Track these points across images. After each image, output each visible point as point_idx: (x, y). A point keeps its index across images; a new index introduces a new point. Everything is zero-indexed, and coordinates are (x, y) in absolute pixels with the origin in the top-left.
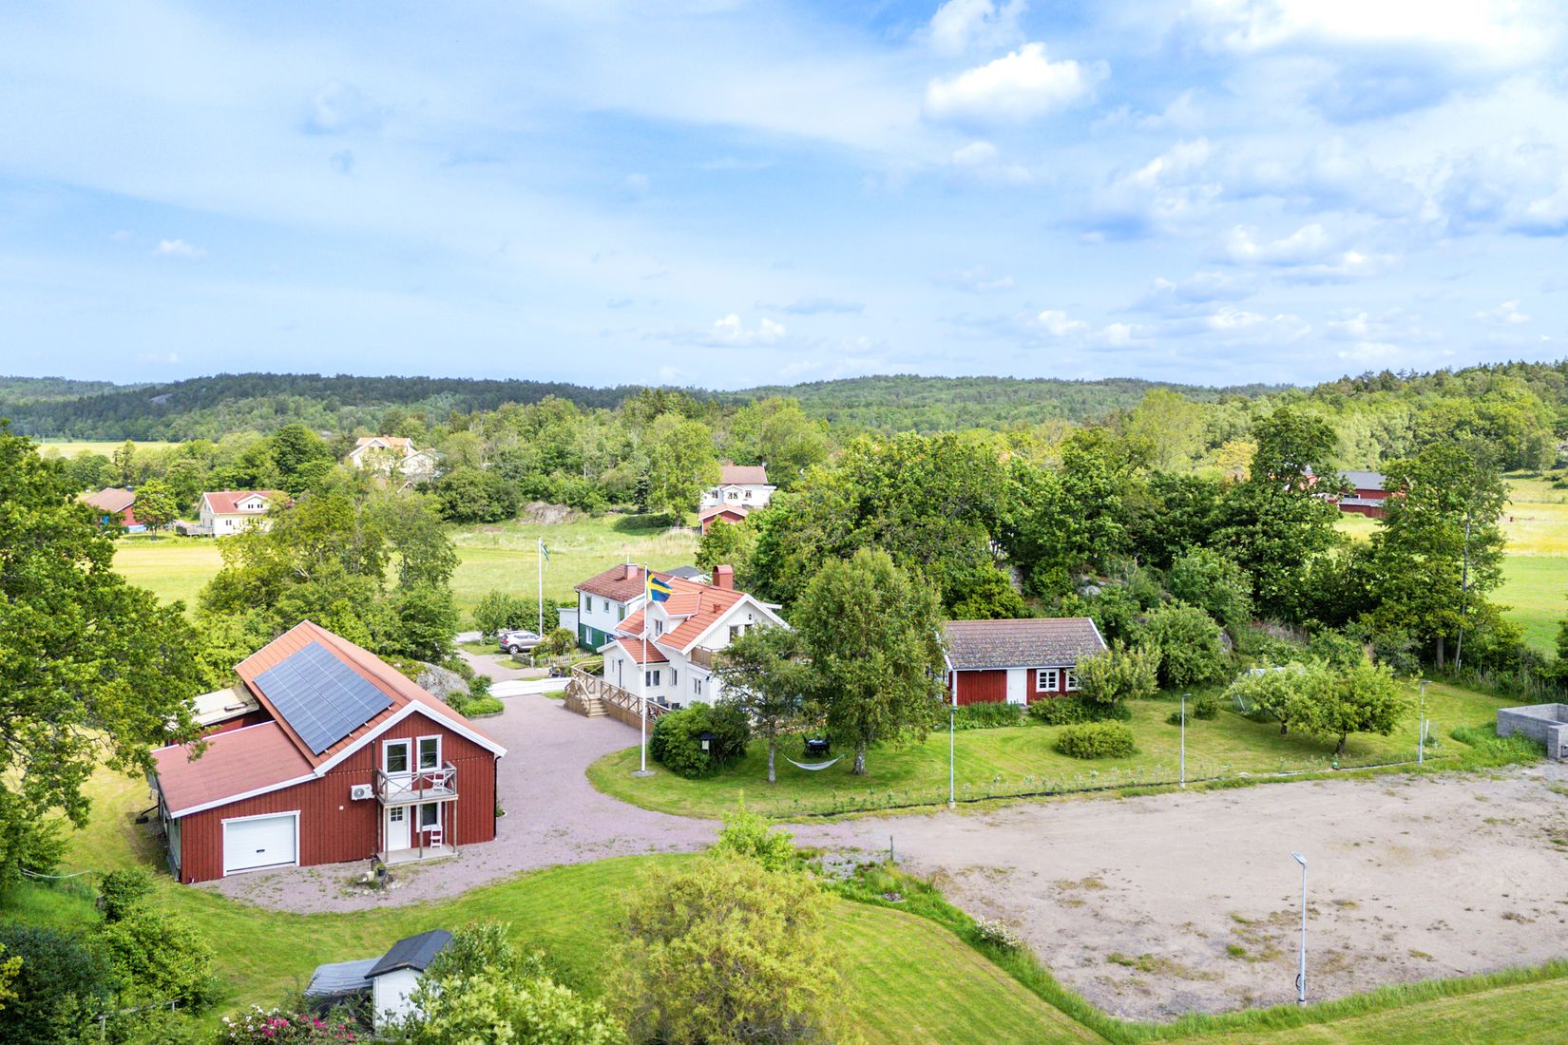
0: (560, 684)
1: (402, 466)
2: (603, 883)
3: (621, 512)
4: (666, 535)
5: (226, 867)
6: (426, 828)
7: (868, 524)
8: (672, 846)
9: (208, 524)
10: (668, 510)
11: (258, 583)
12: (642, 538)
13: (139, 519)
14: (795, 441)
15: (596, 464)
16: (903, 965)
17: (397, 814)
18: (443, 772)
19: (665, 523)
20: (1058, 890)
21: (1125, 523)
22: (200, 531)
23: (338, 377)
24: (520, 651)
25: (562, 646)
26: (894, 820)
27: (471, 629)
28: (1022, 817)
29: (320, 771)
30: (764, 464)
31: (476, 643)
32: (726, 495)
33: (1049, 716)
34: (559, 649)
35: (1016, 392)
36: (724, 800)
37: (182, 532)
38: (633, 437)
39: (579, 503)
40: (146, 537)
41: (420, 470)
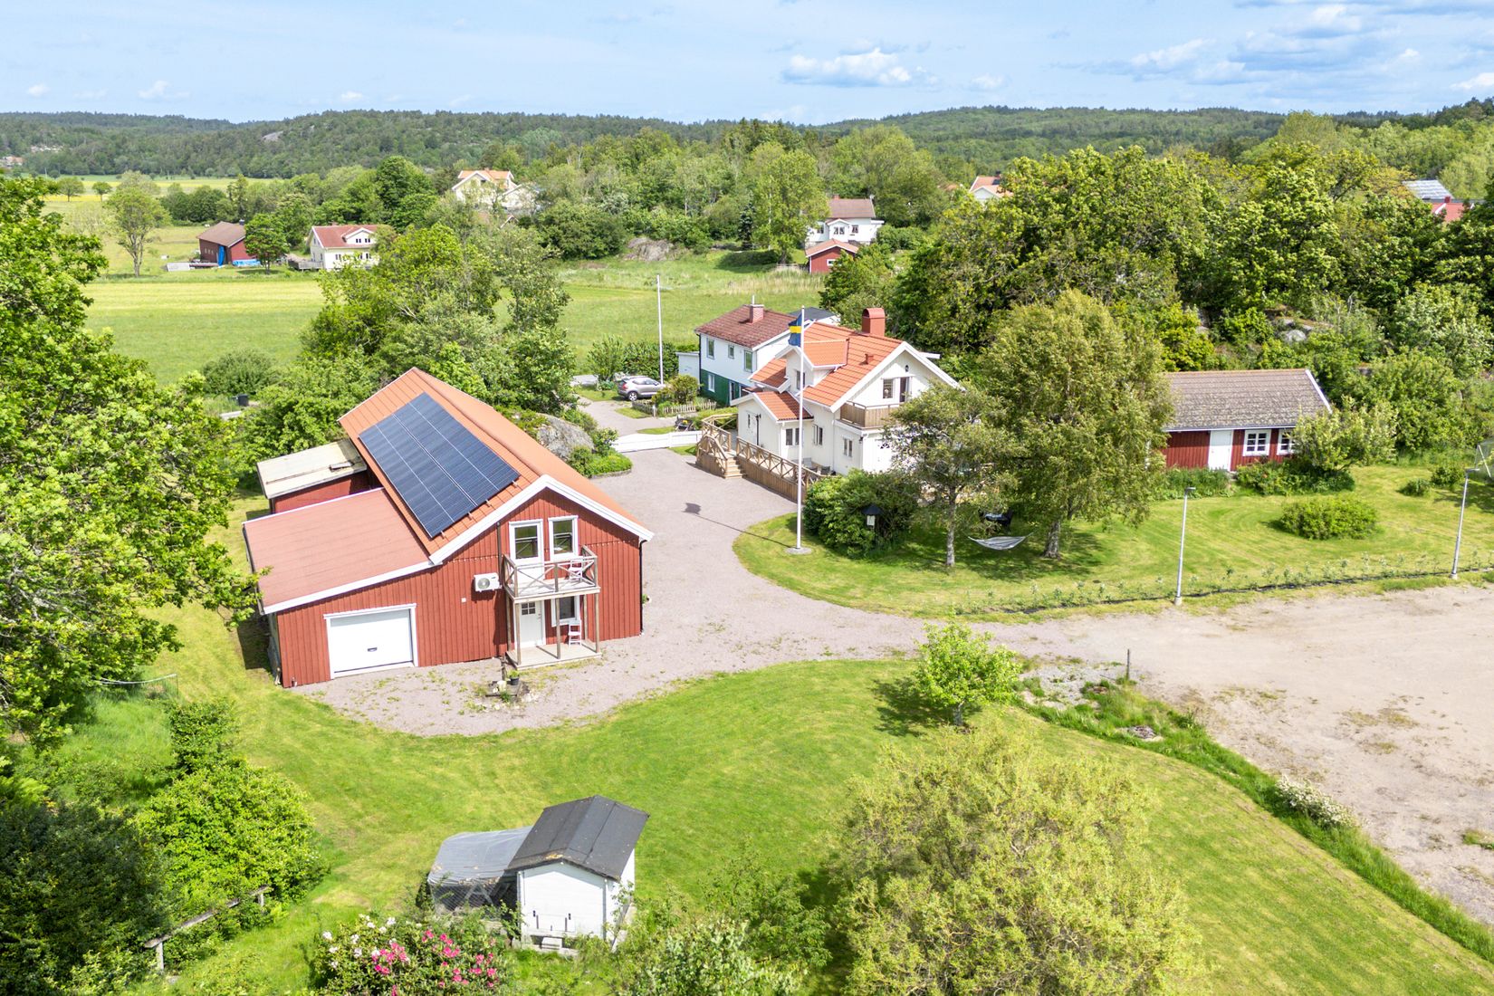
0: (691, 438)
1: (503, 200)
2: (778, 701)
3: (724, 248)
4: (772, 273)
5: (333, 667)
6: (564, 622)
7: (1036, 256)
8: (851, 650)
9: (318, 258)
10: (773, 246)
11: (360, 323)
12: (748, 276)
13: (252, 253)
14: (901, 171)
15: (697, 196)
16: (1190, 840)
17: (529, 608)
18: (581, 559)
19: (769, 260)
20: (1353, 727)
21: (1337, 256)
22: (311, 265)
23: (438, 114)
24: (640, 398)
25: (684, 395)
26: (1109, 619)
27: (586, 372)
28: (1269, 618)
29: (437, 558)
30: (872, 197)
31: (591, 387)
32: (832, 230)
33: (1261, 484)
34: (682, 397)
35: (1107, 123)
36: (899, 588)
37: (294, 266)
38: (734, 168)
39: (682, 240)
40: (260, 271)
41: (520, 205)
